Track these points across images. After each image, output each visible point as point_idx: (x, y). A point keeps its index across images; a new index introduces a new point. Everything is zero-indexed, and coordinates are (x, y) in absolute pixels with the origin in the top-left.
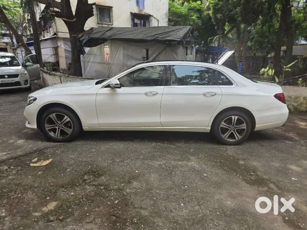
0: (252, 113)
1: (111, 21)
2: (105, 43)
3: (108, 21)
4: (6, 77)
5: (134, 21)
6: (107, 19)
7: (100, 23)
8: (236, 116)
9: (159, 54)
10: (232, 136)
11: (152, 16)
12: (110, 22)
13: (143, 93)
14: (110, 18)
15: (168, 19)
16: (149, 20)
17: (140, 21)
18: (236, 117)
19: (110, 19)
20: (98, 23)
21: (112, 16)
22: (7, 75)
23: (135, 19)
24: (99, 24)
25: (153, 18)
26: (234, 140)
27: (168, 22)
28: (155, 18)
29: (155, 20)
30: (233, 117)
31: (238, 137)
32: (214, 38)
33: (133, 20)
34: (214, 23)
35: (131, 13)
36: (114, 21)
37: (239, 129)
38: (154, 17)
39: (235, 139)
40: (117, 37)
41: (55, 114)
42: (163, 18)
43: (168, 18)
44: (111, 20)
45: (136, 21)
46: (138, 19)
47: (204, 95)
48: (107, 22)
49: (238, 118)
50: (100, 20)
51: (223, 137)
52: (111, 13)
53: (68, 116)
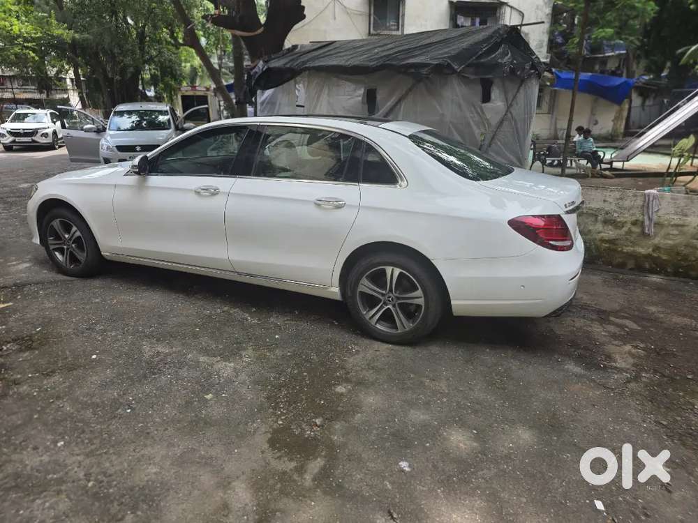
1: (400, 26)
3: (393, 28)
4: (138, 149)
5: (456, 20)
6: (391, 23)
7: (375, 33)
8: (395, 268)
11: (506, 4)
12: (398, 29)
13: (192, 190)
14: (398, 20)
15: (551, 9)
16: (498, 15)
17: (472, 19)
18: (397, 271)
19: (398, 23)
20: (369, 34)
21: (403, 15)
22: (140, 146)
23: (458, 16)
24: (372, 35)
25: (508, 10)
26: (394, 331)
27: (550, 16)
28: (515, 9)
29: (514, 13)
30: (389, 270)
31: (404, 325)
32: (689, 49)
33: (453, 19)
34: (692, 7)
35: (451, 3)
36: (405, 26)
38: (511, 7)
39: (395, 326)
41: (59, 220)
42: (538, 8)
43: (552, 5)
44: (400, 23)
45: (461, 20)
46: (466, 15)
47: (318, 204)
48: (392, 30)
49: (401, 273)
50: (374, 27)
51: (367, 318)
52: (401, 5)
53: (77, 227)
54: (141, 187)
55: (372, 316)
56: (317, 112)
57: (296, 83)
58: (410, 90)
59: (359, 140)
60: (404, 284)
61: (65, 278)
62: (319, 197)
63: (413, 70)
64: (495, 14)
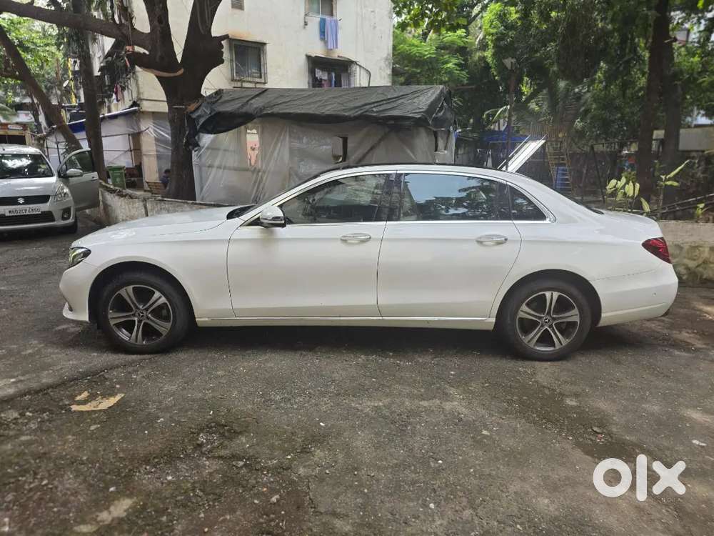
0: (593, 285)
1: (263, 75)
2: (249, 125)
3: (257, 75)
4: (21, 201)
5: (315, 74)
6: (254, 71)
7: (238, 78)
8: (554, 293)
9: (372, 148)
10: (546, 339)
11: (355, 63)
12: (261, 77)
13: (337, 239)
14: (260, 68)
15: (391, 70)
16: (350, 71)
17: (328, 74)
18: (556, 295)
19: (260, 71)
20: (233, 80)
21: (265, 64)
22: (22, 197)
23: (317, 70)
24: (236, 80)
25: (358, 68)
26: (551, 349)
27: (391, 77)
28: (363, 67)
29: (362, 71)
30: (548, 294)
31: (561, 341)
32: (497, 111)
33: (312, 72)
34: (496, 78)
35: (309, 57)
36: (269, 76)
37: (563, 323)
38: (360, 66)
39: (553, 344)
40: (276, 110)
41: (132, 287)
42: (381, 68)
43: (391, 67)
44: (263, 71)
45: (319, 74)
46: (323, 69)
47: (480, 242)
48: (254, 77)
49: (560, 296)
50: (236, 73)
51: (526, 341)
52: (262, 55)
53: (160, 291)
55: (530, 340)
58: (380, 140)
64: (347, 70)
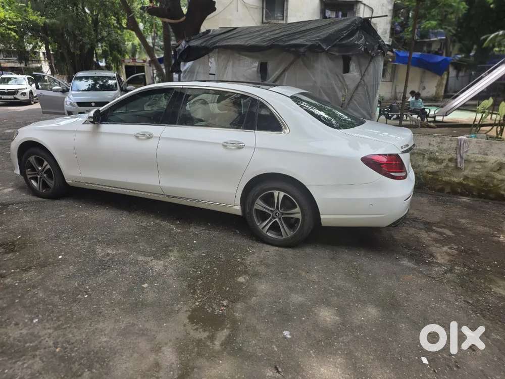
0: (308, 188)
1: (285, 17)
3: (280, 18)
4: (93, 104)
5: (325, 14)
6: (278, 15)
7: (266, 21)
8: (280, 192)
9: (284, 71)
10: (275, 228)
11: (361, 2)
12: (283, 19)
13: (133, 135)
14: (283, 12)
15: (392, 6)
16: (355, 10)
17: (336, 13)
18: (282, 194)
19: (283, 14)
20: (263, 22)
21: (287, 9)
22: (94, 102)
23: (327, 11)
24: (265, 23)
25: (362, 6)
26: (280, 237)
27: (392, 11)
28: (367, 6)
29: (366, 8)
30: (276, 193)
31: (287, 233)
33: (323, 12)
35: (321, 1)
36: (289, 18)
38: (365, 5)
39: (282, 236)
41: (34, 156)
42: (383, 5)
43: (393, 3)
44: (285, 15)
45: (328, 13)
46: (332, 10)
47: (225, 146)
48: (279, 20)
49: (284, 196)
50: (266, 17)
51: (261, 227)
52: (285, 3)
53: (47, 161)
54: (95, 132)
55: (264, 227)
56: (224, 79)
57: (209, 57)
58: (292, 63)
59: (254, 99)
60: (287, 204)
61: (39, 199)
62: (226, 141)
63: (293, 49)
64: (353, 8)
